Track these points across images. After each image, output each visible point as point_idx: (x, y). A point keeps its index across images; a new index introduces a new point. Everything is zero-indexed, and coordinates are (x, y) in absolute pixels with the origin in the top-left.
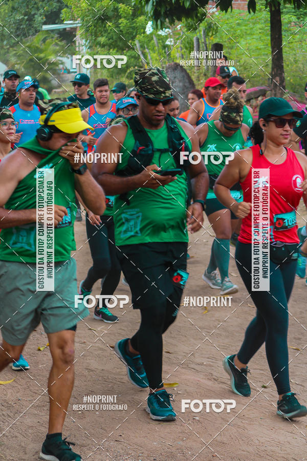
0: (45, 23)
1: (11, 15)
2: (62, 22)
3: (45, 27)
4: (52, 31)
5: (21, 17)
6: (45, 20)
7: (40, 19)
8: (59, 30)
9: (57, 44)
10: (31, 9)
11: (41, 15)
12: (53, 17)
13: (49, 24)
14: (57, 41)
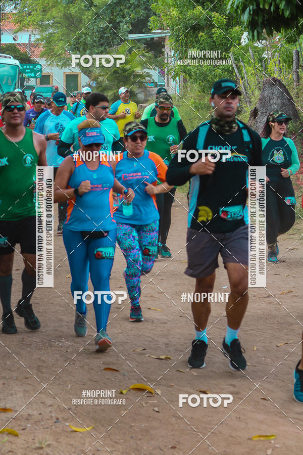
0: (131, 32)
1: (95, 22)
2: (149, 31)
3: (132, 36)
4: (139, 40)
5: (105, 25)
6: (131, 28)
7: (125, 27)
8: (146, 39)
9: (144, 56)
10: (116, 16)
11: (126, 23)
12: (140, 26)
13: (135, 34)
14: (144, 52)
